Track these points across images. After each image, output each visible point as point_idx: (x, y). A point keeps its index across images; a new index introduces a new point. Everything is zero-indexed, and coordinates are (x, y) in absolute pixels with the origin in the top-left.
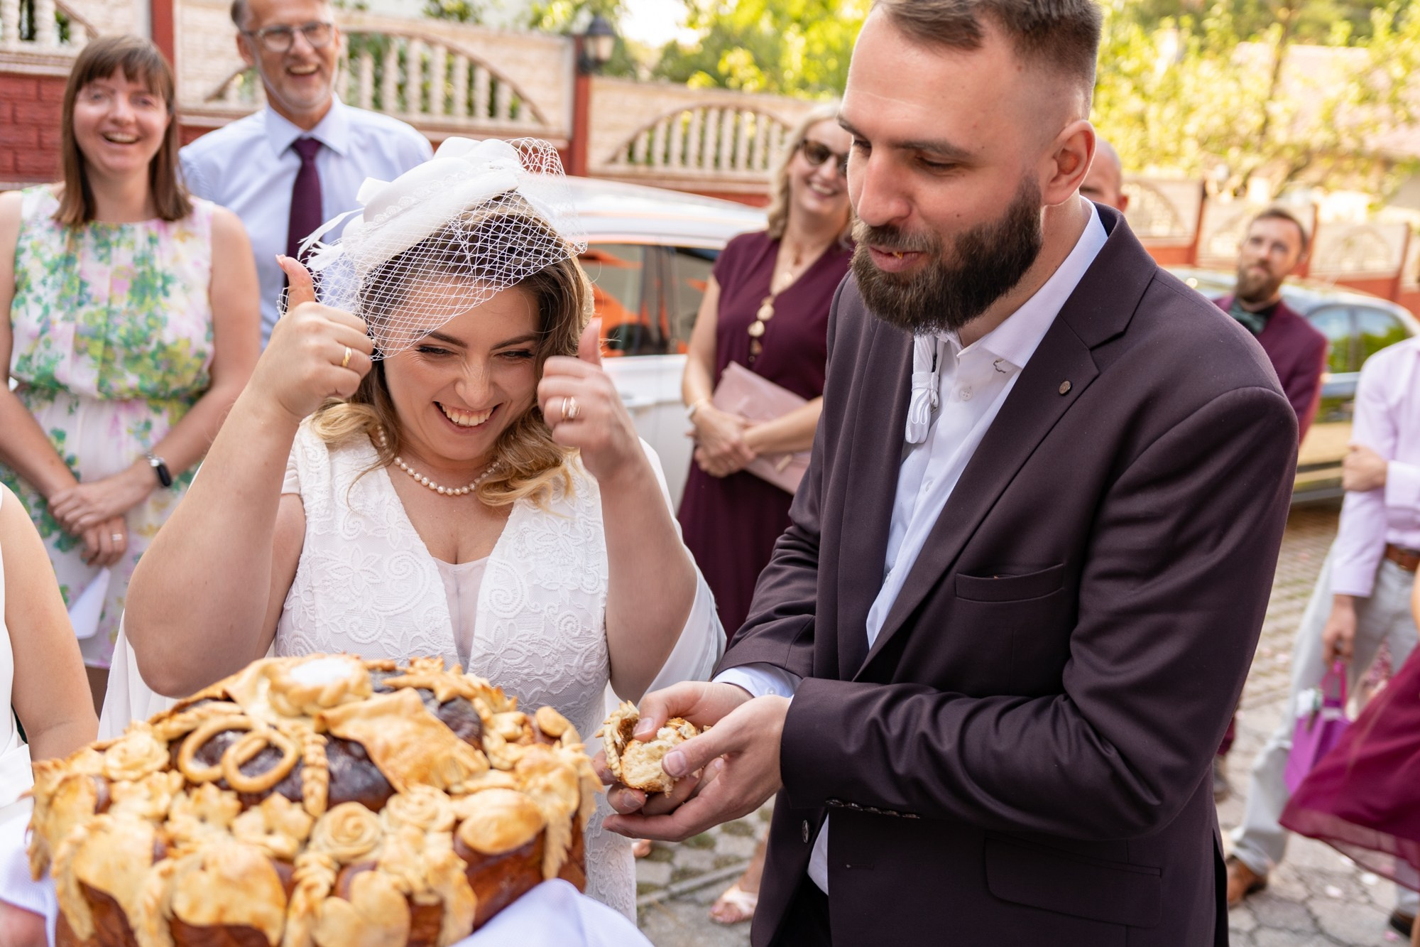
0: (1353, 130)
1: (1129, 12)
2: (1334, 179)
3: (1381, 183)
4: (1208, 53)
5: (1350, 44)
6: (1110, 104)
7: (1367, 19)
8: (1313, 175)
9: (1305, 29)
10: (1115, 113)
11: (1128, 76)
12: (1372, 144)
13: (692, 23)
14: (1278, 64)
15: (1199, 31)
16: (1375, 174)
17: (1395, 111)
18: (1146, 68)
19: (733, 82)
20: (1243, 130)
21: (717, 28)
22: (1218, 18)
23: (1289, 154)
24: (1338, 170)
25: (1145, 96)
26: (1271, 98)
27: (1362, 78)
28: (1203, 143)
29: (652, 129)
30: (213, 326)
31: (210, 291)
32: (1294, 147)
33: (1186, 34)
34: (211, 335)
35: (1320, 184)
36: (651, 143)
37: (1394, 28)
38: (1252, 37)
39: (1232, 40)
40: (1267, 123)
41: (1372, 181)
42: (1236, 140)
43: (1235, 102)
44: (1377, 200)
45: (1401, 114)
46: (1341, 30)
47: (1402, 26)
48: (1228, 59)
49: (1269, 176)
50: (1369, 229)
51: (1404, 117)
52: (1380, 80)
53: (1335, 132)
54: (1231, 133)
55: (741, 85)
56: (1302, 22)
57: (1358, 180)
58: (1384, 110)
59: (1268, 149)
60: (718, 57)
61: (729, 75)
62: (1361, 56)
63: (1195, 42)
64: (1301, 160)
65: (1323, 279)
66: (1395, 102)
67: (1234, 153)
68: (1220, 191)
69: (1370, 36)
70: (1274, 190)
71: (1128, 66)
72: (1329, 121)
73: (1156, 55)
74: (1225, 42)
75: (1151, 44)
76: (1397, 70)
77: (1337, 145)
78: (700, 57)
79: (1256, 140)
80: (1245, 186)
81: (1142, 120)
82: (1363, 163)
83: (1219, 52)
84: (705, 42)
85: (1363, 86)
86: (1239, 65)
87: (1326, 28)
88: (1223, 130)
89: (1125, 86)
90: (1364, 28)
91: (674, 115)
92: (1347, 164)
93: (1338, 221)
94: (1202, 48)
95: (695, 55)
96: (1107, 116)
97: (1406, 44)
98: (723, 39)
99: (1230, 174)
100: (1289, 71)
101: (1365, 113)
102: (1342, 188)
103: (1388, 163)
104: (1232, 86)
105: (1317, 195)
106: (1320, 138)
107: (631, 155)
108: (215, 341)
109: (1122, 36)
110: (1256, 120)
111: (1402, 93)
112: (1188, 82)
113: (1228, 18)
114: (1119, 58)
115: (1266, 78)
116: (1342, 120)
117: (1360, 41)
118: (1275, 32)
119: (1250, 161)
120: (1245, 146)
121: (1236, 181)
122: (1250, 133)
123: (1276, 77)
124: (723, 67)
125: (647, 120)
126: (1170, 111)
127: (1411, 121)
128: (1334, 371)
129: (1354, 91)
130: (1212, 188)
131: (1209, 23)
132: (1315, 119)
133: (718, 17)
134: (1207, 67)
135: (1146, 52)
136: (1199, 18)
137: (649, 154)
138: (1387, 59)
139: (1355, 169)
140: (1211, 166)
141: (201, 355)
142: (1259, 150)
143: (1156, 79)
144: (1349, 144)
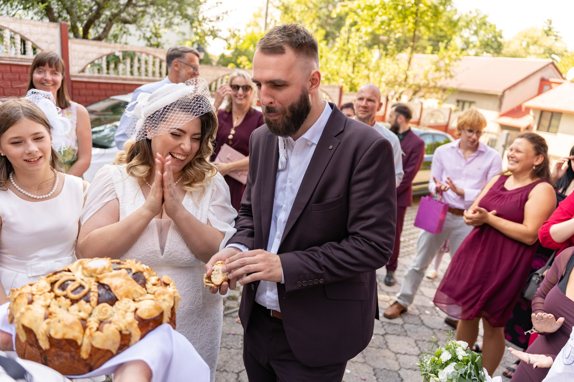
0: (434, 80)
1: (364, 44)
2: (428, 95)
3: (442, 96)
4: (388, 56)
5: (432, 53)
6: (358, 72)
7: (437, 45)
8: (421, 94)
9: (418, 49)
10: (360, 75)
11: (364, 63)
12: (439, 84)
13: (229, 48)
14: (410, 59)
15: (386, 49)
16: (440, 93)
17: (446, 74)
18: (369, 61)
19: (241, 66)
20: (399, 80)
21: (236, 49)
22: (391, 45)
23: (414, 87)
24: (429, 92)
25: (369, 69)
26: (408, 70)
27: (436, 63)
28: (387, 84)
29: (216, 81)
30: (77, 141)
31: (76, 131)
32: (415, 85)
33: (382, 50)
34: (77, 144)
35: (423, 96)
36: (216, 85)
37: (446, 48)
38: (402, 51)
39: (396, 52)
40: (407, 77)
41: (439, 95)
42: (397, 83)
43: (397, 71)
44: (441, 101)
45: (448, 74)
46: (430, 49)
47: (449, 47)
48: (394, 58)
49: (408, 94)
50: (439, 110)
51: (449, 75)
52: (442, 64)
53: (428, 80)
54: (396, 81)
55: (244, 67)
56: (418, 46)
57: (435, 95)
58: (443, 73)
59: (407, 86)
60: (237, 58)
61: (240, 64)
62: (435, 57)
63: (384, 53)
64: (418, 89)
65: (424, 126)
66: (447, 71)
67: (396, 87)
68: (392, 99)
69: (439, 50)
70: (409, 99)
71: (363, 60)
72: (426, 77)
73: (372, 57)
74: (394, 52)
75: (371, 53)
76: (447, 61)
77: (428, 84)
78: (231, 58)
79: (403, 83)
80: (400, 97)
81: (368, 77)
82: (436, 90)
83: (392, 56)
84: (233, 54)
85: (436, 66)
86: (398, 60)
87: (425, 48)
88: (393, 80)
89: (363, 67)
90: (437, 48)
91: (223, 76)
92: (432, 90)
93: (429, 108)
94: (386, 55)
95: (230, 58)
96: (357, 76)
97: (450, 53)
98: (238, 53)
99: (395, 94)
100: (413, 61)
101: (437, 74)
102: (431, 98)
103: (444, 90)
104: (396, 66)
105: (422, 100)
106: (423, 82)
107: (210, 89)
108: (78, 146)
109: (362, 51)
110: (404, 77)
111: (448, 68)
112: (382, 65)
113: (394, 45)
114: (361, 58)
115: (406, 64)
116: (430, 76)
117: (436, 52)
118: (409, 50)
119: (402, 89)
120: (400, 85)
121: (397, 96)
122: (402, 81)
123: (409, 62)
124: (238, 61)
125: (215, 78)
126: (377, 74)
127: (451, 77)
128: (428, 154)
129: (434, 68)
130: (390, 98)
131: (389, 47)
132: (422, 76)
133: (236, 46)
134: (388, 60)
135: (369, 56)
136: (385, 46)
137: (216, 88)
138: (444, 57)
139: (434, 92)
140: (389, 91)
141: (74, 150)
142: (405, 86)
143: (372, 65)
144: (432, 84)
